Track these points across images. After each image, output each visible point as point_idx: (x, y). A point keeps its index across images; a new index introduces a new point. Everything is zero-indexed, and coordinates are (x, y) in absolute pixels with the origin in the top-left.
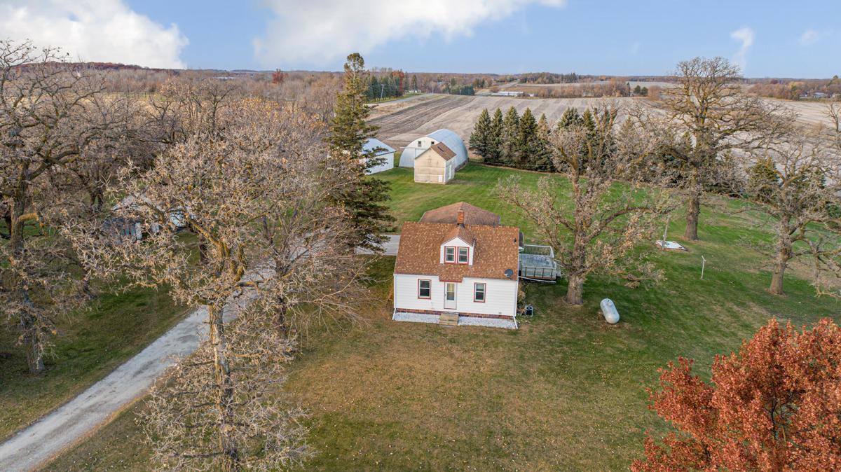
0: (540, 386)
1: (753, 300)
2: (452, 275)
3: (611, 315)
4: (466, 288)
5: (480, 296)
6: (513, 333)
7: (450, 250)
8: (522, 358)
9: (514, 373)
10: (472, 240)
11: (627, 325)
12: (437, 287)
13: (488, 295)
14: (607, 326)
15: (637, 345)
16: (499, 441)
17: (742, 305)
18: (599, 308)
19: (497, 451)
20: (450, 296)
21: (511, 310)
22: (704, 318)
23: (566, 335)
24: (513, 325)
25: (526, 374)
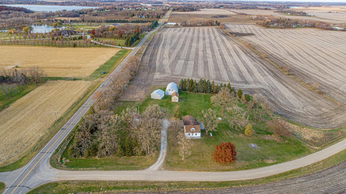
0: (205, 146)
1: (229, 130)
2: (193, 132)
3: (211, 135)
4: (194, 134)
5: (196, 135)
6: (201, 139)
7: (192, 129)
8: (202, 142)
9: (202, 144)
10: (195, 128)
11: (213, 136)
12: (191, 134)
13: (197, 134)
14: (211, 137)
15: (214, 139)
16: (202, 152)
17: (228, 131)
18: (210, 134)
19: (202, 153)
20: (192, 135)
21: (200, 136)
22: (223, 134)
23: (206, 139)
24: (200, 138)
25: (203, 144)
